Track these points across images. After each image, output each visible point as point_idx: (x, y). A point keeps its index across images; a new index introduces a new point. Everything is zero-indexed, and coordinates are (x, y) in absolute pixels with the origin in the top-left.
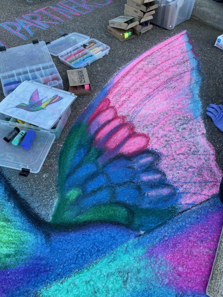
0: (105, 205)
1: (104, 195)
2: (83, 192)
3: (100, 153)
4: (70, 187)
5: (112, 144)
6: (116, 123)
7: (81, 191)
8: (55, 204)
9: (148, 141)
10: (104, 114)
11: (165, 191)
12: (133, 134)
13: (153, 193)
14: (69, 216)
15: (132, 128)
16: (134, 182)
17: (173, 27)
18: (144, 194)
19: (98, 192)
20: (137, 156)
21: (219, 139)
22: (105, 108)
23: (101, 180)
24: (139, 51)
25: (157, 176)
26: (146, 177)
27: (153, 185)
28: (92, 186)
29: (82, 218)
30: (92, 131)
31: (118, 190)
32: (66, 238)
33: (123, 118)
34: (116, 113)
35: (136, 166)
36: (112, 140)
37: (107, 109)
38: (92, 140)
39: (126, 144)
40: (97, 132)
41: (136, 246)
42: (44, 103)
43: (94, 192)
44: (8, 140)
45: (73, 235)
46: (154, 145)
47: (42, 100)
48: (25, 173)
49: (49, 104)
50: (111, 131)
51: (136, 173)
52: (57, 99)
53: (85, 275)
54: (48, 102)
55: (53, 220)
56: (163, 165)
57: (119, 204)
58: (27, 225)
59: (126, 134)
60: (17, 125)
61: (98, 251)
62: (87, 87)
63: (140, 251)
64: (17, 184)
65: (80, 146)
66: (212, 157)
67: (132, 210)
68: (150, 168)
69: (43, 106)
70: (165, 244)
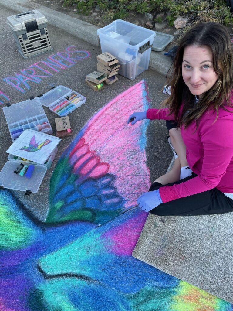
0: (78, 210)
1: (78, 204)
2: (65, 203)
3: (77, 178)
4: (57, 201)
5: (85, 171)
6: (88, 156)
7: (63, 203)
8: (48, 211)
9: (109, 168)
10: (80, 150)
11: (116, 200)
12: (99, 164)
13: (108, 202)
14: (56, 218)
15: (99, 160)
16: (97, 196)
17: (134, 78)
18: (103, 202)
19: (75, 203)
20: (100, 178)
21: (154, 164)
22: (81, 145)
23: (77, 195)
24: (108, 99)
25: (112, 191)
26: (105, 192)
27: (109, 197)
28: (71, 199)
29: (64, 219)
30: (72, 163)
31: (87, 200)
32: (55, 230)
33: (93, 152)
34: (89, 149)
35: (99, 185)
36: (85, 168)
37: (83, 146)
38: (72, 169)
39: (94, 171)
40: (75, 163)
41: (95, 233)
42: (39, 145)
43: (72, 203)
44: (16, 172)
45: (59, 229)
46: (112, 171)
47: (38, 143)
48: (28, 193)
49: (43, 146)
50: (85, 162)
51: (99, 190)
52: (48, 142)
53: (66, 250)
54: (42, 145)
55: (47, 221)
56: (116, 184)
57: (87, 209)
58: (31, 225)
59: (95, 164)
60: (22, 162)
61: (73, 236)
62: (69, 131)
63: (98, 235)
64: (24, 200)
65: (64, 173)
66: (148, 177)
67: (95, 213)
68: (108, 186)
69: (38, 148)
70: (112, 231)
